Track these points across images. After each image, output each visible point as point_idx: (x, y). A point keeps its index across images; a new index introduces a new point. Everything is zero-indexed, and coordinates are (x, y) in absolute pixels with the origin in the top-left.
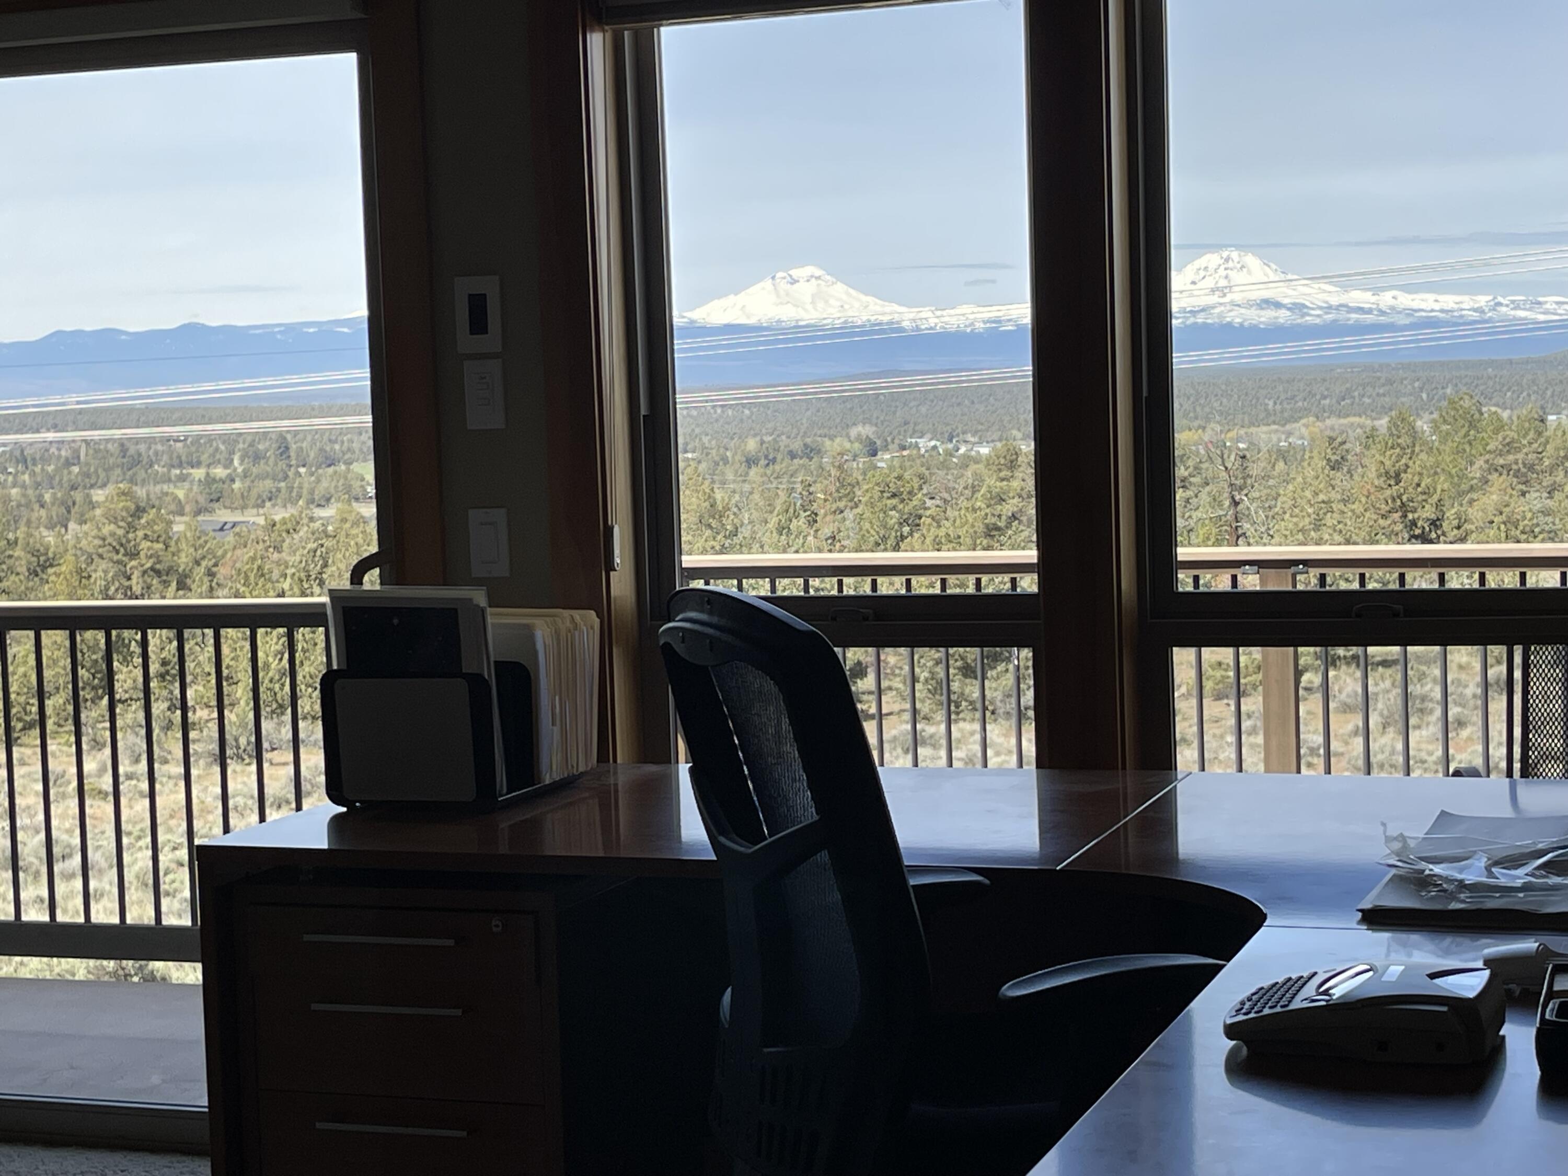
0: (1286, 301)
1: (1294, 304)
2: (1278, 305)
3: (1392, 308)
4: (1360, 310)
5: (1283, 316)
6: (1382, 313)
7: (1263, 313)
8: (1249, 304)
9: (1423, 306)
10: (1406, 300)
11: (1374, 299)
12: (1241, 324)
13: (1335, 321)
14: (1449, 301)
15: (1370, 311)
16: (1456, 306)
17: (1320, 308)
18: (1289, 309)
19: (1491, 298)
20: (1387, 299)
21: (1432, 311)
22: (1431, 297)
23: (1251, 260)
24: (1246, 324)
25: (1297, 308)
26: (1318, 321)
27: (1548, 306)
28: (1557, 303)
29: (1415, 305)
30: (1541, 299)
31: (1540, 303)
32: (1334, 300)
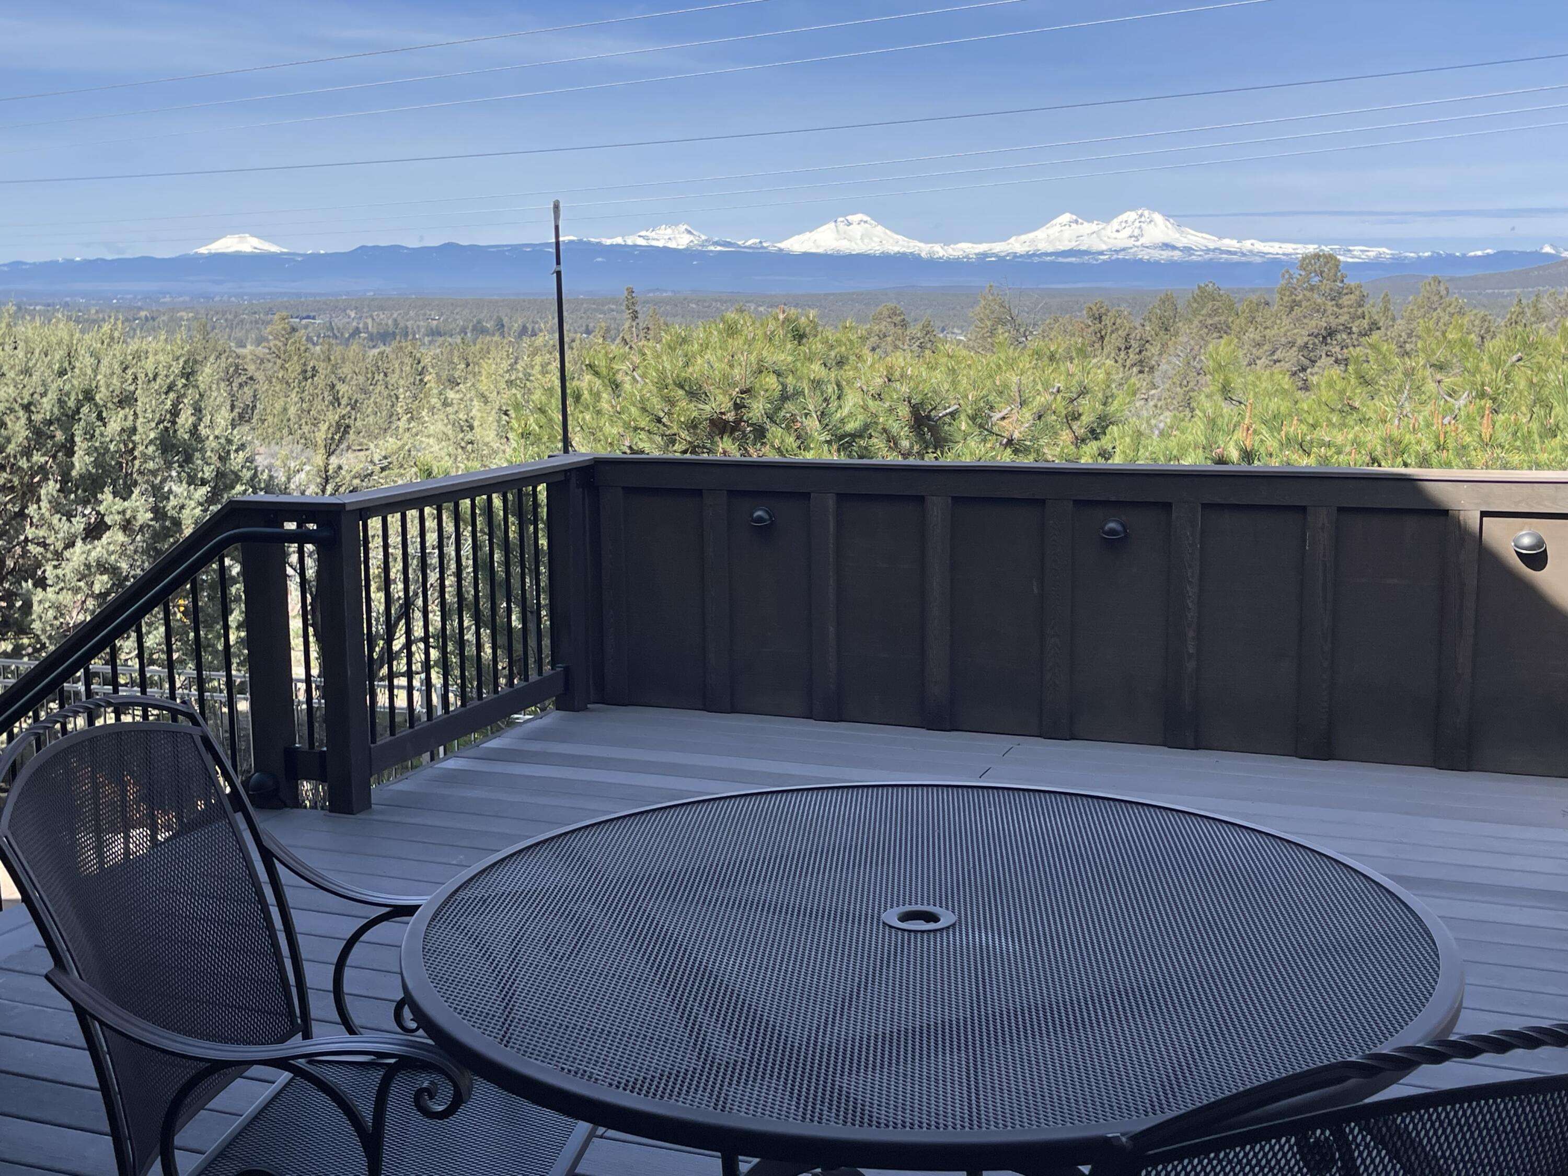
0: (1179, 245)
1: (1185, 247)
2: (1174, 248)
3: (1251, 251)
4: (1230, 253)
5: (1176, 255)
6: (1243, 254)
7: (1163, 252)
8: (1155, 247)
9: (1271, 250)
10: (1260, 246)
11: (1238, 245)
12: (1148, 260)
13: (1211, 259)
14: (1289, 248)
15: (1235, 253)
16: (1293, 251)
17: (1203, 250)
18: (1181, 251)
19: (1316, 246)
20: (1247, 245)
21: (1278, 254)
22: (1276, 245)
23: (1158, 217)
24: (1152, 260)
25: (1188, 250)
26: (1200, 259)
27: (1355, 253)
28: (1361, 251)
29: (1266, 250)
30: (1351, 248)
31: (1350, 251)
32: (1212, 246)
